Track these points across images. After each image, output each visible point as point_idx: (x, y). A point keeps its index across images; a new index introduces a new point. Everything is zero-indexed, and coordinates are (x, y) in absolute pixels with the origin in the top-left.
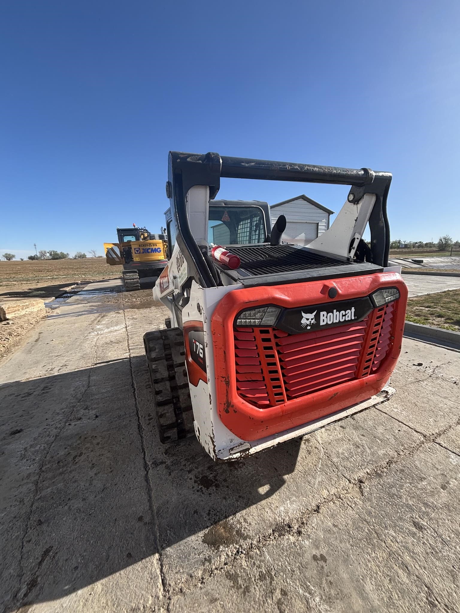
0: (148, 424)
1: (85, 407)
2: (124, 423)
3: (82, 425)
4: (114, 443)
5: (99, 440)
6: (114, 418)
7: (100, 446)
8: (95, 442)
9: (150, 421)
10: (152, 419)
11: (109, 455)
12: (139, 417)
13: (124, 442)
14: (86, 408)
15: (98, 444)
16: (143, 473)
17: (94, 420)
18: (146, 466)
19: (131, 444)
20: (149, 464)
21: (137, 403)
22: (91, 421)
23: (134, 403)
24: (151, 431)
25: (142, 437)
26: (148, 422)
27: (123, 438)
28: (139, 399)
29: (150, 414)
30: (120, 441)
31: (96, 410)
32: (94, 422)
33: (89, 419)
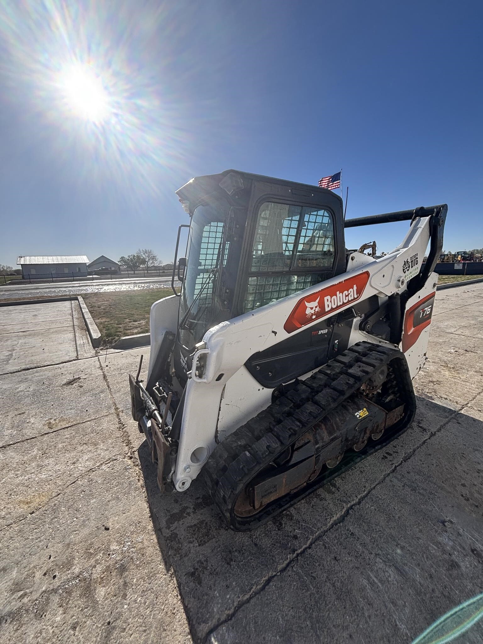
0: (397, 452)
1: (455, 572)
2: (417, 477)
3: (476, 535)
4: (445, 470)
5: (459, 488)
6: (423, 495)
7: (463, 482)
8: (465, 491)
9: (392, 453)
10: (387, 453)
11: (458, 466)
12: (396, 467)
13: (434, 462)
14: (454, 565)
15: (463, 485)
16: (438, 434)
17: (451, 522)
18: (433, 435)
19: (430, 455)
20: (429, 433)
21: (377, 483)
22: (459, 527)
23: (378, 487)
24: (402, 446)
25: (414, 451)
26: (394, 455)
27: (433, 465)
28: (367, 485)
29: (382, 458)
30: (437, 466)
31: (440, 539)
32: (454, 520)
33: (459, 534)
